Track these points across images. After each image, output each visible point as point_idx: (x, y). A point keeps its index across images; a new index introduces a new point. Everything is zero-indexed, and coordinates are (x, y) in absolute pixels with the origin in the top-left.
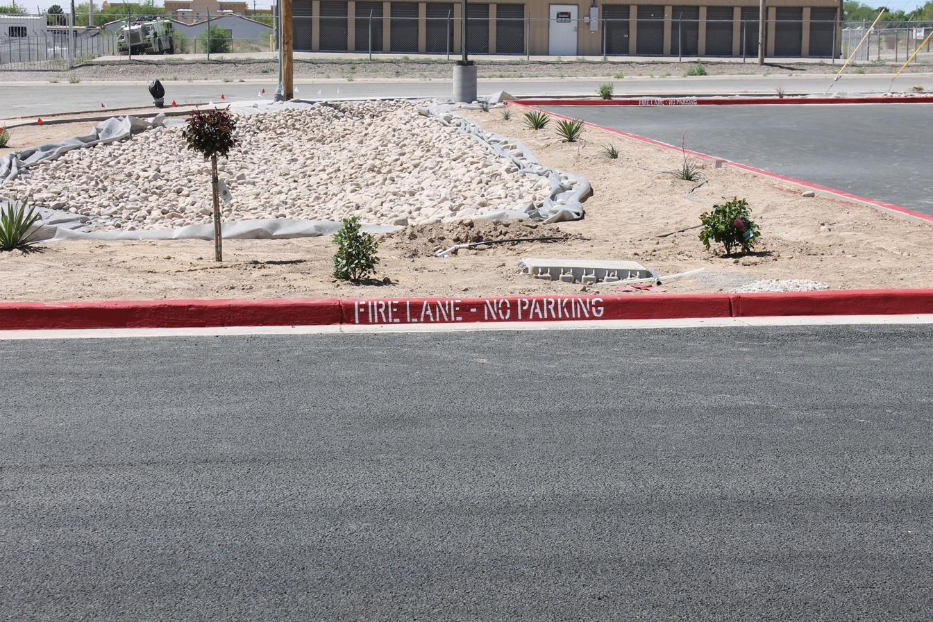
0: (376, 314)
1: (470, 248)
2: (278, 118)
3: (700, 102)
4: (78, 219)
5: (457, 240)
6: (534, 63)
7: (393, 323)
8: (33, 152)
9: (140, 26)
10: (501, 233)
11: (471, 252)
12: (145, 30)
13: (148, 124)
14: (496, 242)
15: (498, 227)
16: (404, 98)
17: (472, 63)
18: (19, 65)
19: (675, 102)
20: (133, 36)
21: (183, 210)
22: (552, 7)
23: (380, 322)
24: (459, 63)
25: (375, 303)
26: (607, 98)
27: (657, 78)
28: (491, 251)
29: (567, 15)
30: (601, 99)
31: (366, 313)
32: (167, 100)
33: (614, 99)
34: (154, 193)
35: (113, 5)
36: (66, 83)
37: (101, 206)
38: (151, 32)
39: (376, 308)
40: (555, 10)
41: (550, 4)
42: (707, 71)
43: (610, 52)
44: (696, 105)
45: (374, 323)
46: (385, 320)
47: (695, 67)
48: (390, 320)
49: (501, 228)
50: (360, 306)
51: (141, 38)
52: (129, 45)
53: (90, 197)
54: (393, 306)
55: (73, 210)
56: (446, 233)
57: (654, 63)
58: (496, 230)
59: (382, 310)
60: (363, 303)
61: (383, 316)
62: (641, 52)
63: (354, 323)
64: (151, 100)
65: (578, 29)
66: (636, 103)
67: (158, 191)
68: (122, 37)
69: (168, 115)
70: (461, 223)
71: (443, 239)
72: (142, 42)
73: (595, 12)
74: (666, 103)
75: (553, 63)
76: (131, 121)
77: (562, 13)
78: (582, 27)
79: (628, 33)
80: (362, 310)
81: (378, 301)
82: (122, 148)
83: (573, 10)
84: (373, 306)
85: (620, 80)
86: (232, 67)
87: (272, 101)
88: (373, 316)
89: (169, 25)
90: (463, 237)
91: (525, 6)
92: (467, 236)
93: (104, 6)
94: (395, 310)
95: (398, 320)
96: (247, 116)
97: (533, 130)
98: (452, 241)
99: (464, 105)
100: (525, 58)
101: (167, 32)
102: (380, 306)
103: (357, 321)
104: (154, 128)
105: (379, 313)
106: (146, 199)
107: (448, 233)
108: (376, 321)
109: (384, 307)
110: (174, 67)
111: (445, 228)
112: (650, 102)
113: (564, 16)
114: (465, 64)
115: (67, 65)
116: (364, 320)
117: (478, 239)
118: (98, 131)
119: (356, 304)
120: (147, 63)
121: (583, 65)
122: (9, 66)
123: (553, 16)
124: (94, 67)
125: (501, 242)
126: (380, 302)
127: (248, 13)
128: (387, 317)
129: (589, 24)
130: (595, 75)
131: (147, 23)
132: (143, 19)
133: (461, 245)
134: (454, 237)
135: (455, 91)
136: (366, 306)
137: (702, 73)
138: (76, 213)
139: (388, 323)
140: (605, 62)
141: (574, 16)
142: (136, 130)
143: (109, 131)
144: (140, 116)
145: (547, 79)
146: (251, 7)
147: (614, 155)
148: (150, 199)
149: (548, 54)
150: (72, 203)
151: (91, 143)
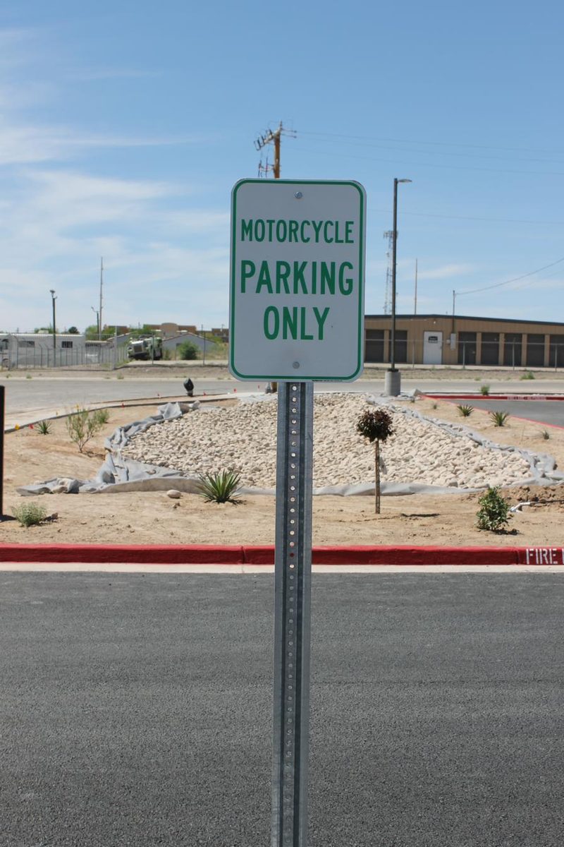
0: (541, 558)
1: (531, 505)
2: (271, 405)
3: (548, 398)
4: (177, 473)
5: (520, 500)
6: (417, 369)
7: (553, 564)
8: (130, 427)
9: (142, 341)
10: (550, 495)
11: (532, 508)
12: (145, 344)
13: (190, 408)
14: (549, 502)
15: (548, 491)
16: (347, 392)
17: (397, 370)
18: (80, 367)
19: (532, 398)
20: (137, 347)
21: (241, 468)
22: (425, 333)
23: (544, 563)
24: (389, 370)
25: (541, 550)
26: (485, 393)
27: (502, 381)
28: (546, 508)
29: (435, 338)
30: (481, 395)
31: (534, 557)
32: (195, 392)
33: (490, 395)
34: (216, 456)
35: (110, 327)
36: (114, 379)
37: (188, 464)
38: (149, 345)
39: (541, 554)
40: (427, 335)
41: (424, 331)
42: (534, 377)
43: (467, 363)
44: (545, 400)
45: (539, 564)
46: (547, 562)
47: (527, 374)
48: (551, 562)
49: (550, 492)
50: (530, 552)
51: (143, 349)
52: (134, 353)
53: (178, 458)
54: (553, 552)
55: (171, 467)
56: (511, 494)
57: (496, 371)
58: (546, 493)
59: (545, 555)
60: (532, 550)
61: (546, 559)
62: (484, 363)
63: (526, 564)
64: (185, 392)
65: (442, 348)
66: (506, 398)
67: (218, 454)
68: (130, 348)
69: (202, 402)
70: (521, 488)
71: (510, 498)
72: (143, 351)
73: (454, 336)
74: (525, 398)
75: (430, 370)
76: (180, 406)
77: (432, 337)
78: (445, 346)
79: (475, 350)
80: (531, 555)
81: (542, 548)
82: (181, 424)
83: (439, 335)
84: (539, 552)
85: (478, 382)
86: (219, 370)
87: (263, 393)
88: (539, 559)
89: (160, 341)
90: (524, 497)
91: (408, 333)
92: (528, 497)
93: (104, 328)
94: (554, 555)
95: (556, 562)
96: (251, 403)
97: (463, 417)
98: (517, 501)
99: (394, 398)
100: (411, 366)
101: (159, 346)
102: (544, 552)
103: (528, 563)
104: (194, 410)
105: (543, 557)
106: (212, 459)
107: (512, 494)
108: (541, 562)
109: (547, 553)
110: (181, 369)
111: (510, 491)
112: (515, 398)
113: (434, 339)
114: (393, 370)
115: (111, 367)
116: (533, 562)
117: (535, 499)
118: (162, 412)
119: (527, 550)
120: (164, 366)
121: (450, 372)
122: (74, 367)
123: (426, 339)
124: (129, 369)
125: (552, 502)
126: (544, 550)
127: (197, 333)
128: (549, 560)
129: (449, 344)
130: (461, 378)
131: (146, 340)
132: (143, 337)
133: (525, 504)
134: (518, 497)
135: (386, 388)
136: (534, 552)
137: (531, 378)
138: (174, 469)
139: (549, 564)
140: (464, 369)
141: (440, 339)
142: (185, 411)
143: (168, 413)
144: (184, 402)
145: (430, 380)
146: (199, 329)
147: (546, 437)
148: (215, 460)
149: (422, 363)
150: (170, 462)
151: (159, 420)
